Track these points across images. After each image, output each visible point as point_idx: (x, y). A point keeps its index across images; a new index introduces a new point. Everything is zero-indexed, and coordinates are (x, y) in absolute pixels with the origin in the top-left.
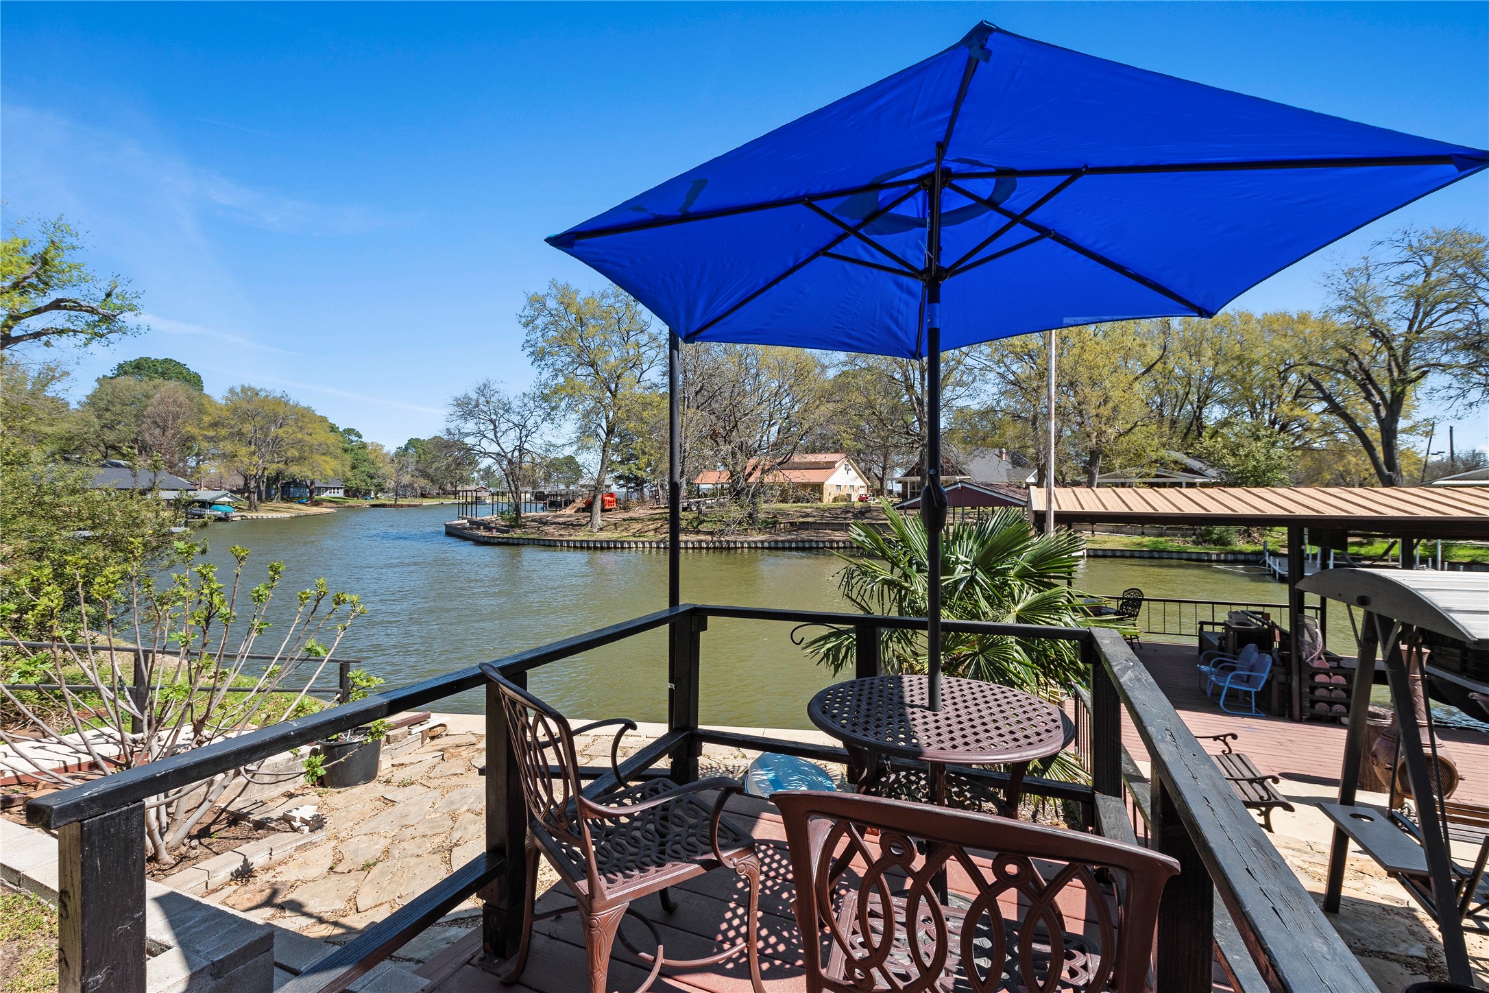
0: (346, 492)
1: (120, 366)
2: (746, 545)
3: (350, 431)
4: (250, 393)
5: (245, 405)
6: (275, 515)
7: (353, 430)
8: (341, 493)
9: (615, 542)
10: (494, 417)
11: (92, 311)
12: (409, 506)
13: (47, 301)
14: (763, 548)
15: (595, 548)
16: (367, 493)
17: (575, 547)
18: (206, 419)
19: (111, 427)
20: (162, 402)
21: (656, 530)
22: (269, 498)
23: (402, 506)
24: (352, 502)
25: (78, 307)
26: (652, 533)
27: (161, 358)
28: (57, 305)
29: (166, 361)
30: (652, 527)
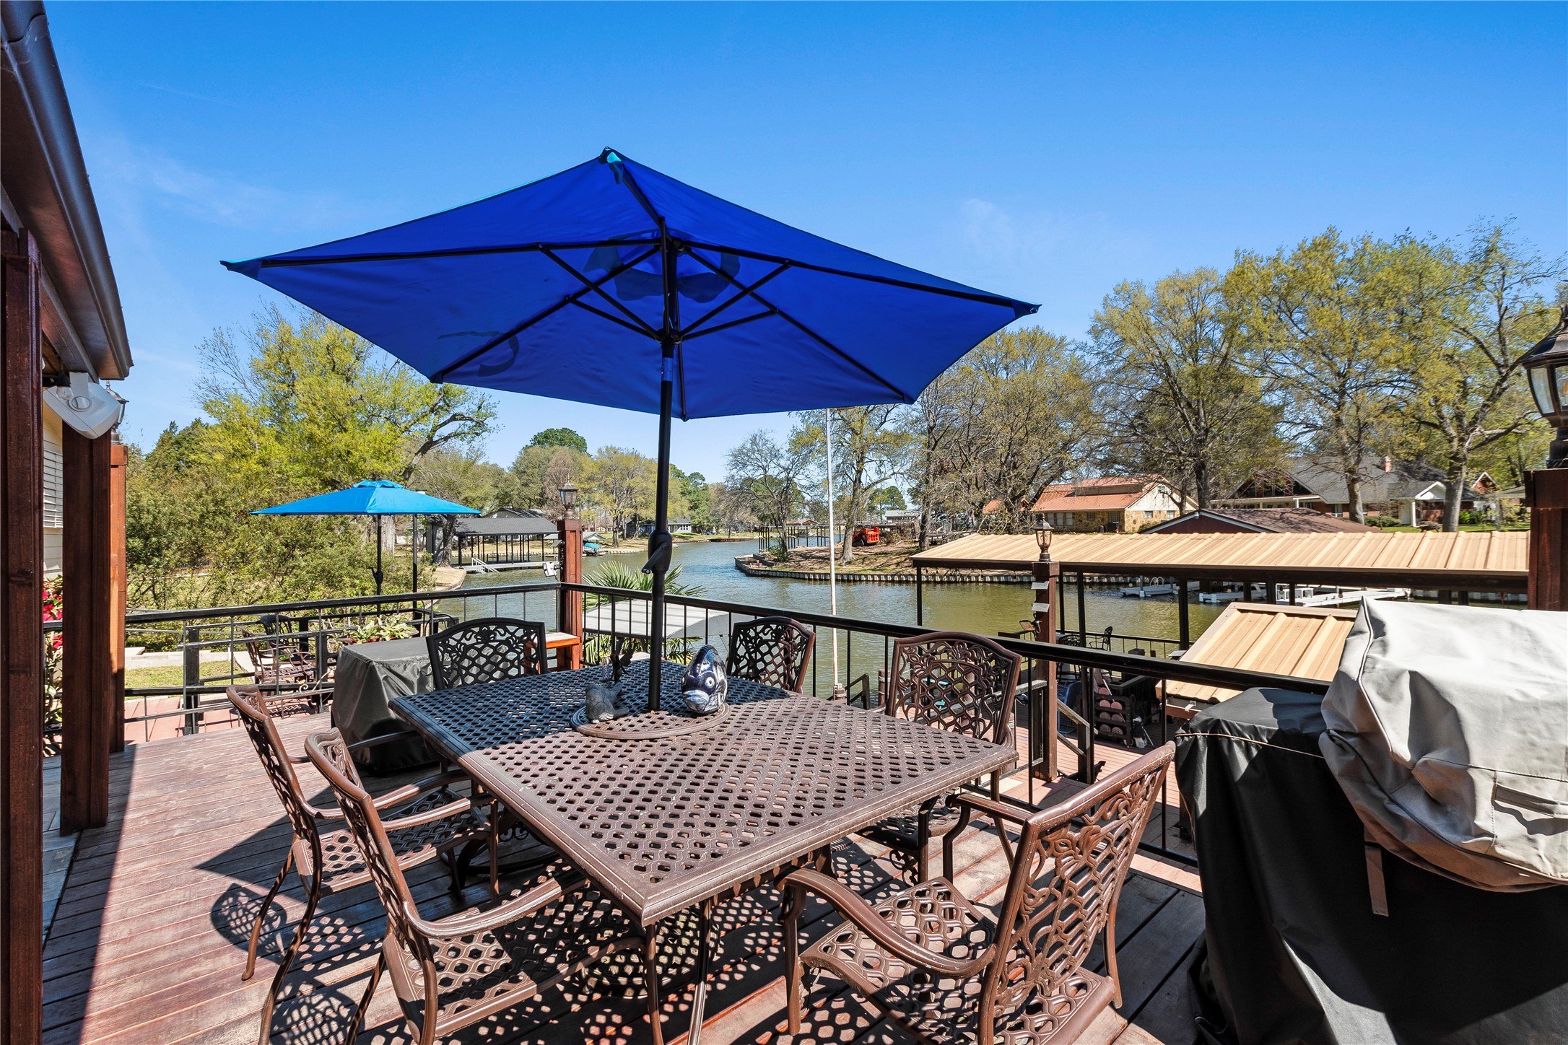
0: (694, 529)
1: (536, 437)
2: (980, 579)
3: (695, 475)
4: (612, 451)
5: (609, 462)
6: (632, 550)
7: (698, 474)
8: (689, 530)
9: (854, 575)
10: (765, 464)
11: (471, 420)
12: (740, 540)
13: (449, 417)
14: (1000, 583)
15: (849, 581)
16: (710, 529)
17: (820, 580)
18: (584, 475)
19: (525, 485)
20: (556, 465)
21: (898, 564)
22: (629, 536)
23: (734, 540)
24: (697, 537)
25: (463, 418)
26: (894, 567)
27: (560, 428)
28: (454, 418)
29: (564, 430)
30: (895, 561)
